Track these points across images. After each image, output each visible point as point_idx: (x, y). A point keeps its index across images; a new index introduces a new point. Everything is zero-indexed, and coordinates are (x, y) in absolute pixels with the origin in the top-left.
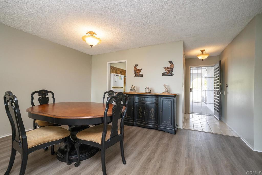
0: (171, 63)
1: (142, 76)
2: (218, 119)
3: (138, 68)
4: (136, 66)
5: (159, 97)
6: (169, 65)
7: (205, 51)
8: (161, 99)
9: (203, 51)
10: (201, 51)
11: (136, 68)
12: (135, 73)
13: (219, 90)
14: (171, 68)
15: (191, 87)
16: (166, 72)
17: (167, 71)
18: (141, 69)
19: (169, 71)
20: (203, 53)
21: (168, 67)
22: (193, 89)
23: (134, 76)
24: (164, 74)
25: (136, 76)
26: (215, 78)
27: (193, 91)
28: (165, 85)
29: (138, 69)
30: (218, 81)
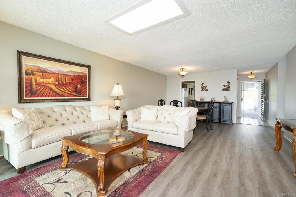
0: (228, 82)
1: (207, 90)
2: (263, 120)
3: (204, 85)
5: (222, 104)
6: (227, 84)
7: (253, 73)
8: (223, 105)
9: (251, 72)
10: (250, 72)
12: (202, 89)
13: (263, 99)
14: (228, 86)
15: (242, 98)
16: (225, 88)
18: (207, 86)
19: (227, 88)
20: (251, 74)
21: (226, 85)
22: (244, 99)
24: (223, 90)
25: (203, 90)
26: (262, 90)
27: (244, 101)
28: (225, 97)
30: (263, 93)
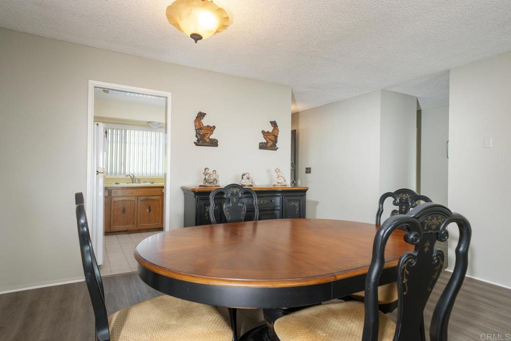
4: (201, 115)
11: (201, 122)
14: (274, 136)
16: (266, 141)
17: (267, 139)
18: (214, 127)
19: (271, 141)
21: (268, 133)
23: (195, 143)
24: (262, 146)
25: (199, 143)
29: (205, 125)
